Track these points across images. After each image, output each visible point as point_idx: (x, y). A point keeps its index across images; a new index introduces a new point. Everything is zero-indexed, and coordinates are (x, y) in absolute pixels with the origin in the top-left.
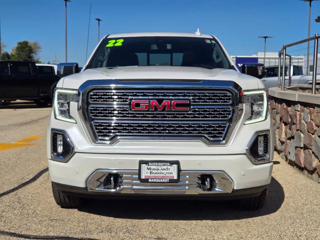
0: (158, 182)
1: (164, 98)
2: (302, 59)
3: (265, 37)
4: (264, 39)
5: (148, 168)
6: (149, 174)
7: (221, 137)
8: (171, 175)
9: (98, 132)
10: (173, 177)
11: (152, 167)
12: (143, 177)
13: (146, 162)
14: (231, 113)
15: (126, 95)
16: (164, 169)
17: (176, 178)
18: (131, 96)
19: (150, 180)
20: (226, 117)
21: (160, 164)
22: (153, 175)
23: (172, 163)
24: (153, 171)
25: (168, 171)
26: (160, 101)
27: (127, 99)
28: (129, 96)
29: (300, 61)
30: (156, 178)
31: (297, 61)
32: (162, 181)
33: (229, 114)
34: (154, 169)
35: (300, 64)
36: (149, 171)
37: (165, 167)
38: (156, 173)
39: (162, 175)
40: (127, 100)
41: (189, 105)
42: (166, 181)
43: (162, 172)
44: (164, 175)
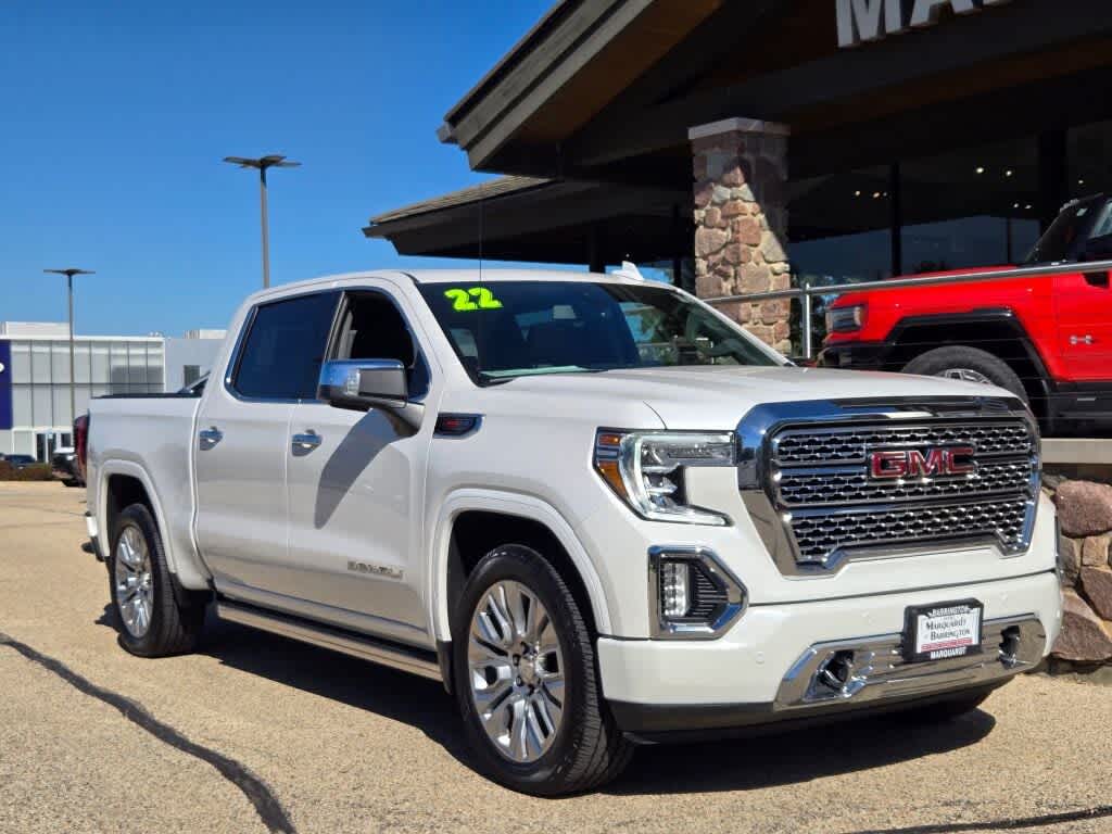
0: (948, 658)
2: (158, 345)
3: (70, 273)
4: (66, 277)
5: (928, 624)
6: (930, 641)
8: (968, 635)
9: (800, 544)
10: (971, 641)
11: (936, 621)
12: (920, 649)
13: (926, 610)
15: (855, 441)
16: (954, 624)
17: (975, 642)
18: (868, 441)
19: (933, 656)
21: (951, 610)
22: (937, 641)
23: (970, 605)
24: (939, 631)
25: (963, 627)
27: (860, 449)
28: (862, 441)
29: (151, 351)
30: (942, 647)
31: (142, 351)
32: (953, 654)
34: (939, 626)
35: (153, 363)
36: (930, 632)
37: (958, 617)
38: (941, 635)
39: (952, 638)
40: (860, 453)
42: (961, 651)
43: (953, 629)
44: (955, 638)
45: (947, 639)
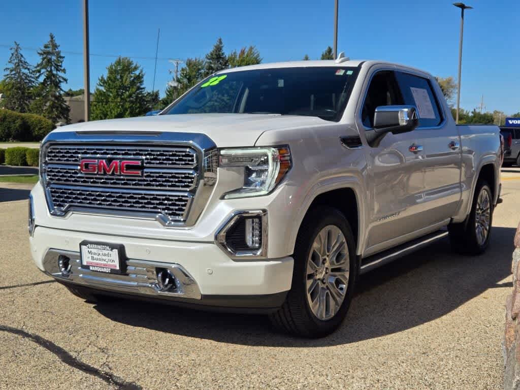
0: (100, 272)
1: (115, 156)
5: (88, 251)
6: (90, 260)
7: (182, 215)
8: (113, 263)
10: (116, 266)
11: (93, 251)
12: (85, 263)
13: (86, 243)
14: (195, 181)
16: (105, 255)
17: (118, 268)
19: (91, 268)
20: (188, 186)
21: (99, 247)
22: (95, 261)
23: (112, 246)
24: (95, 257)
25: (110, 258)
26: (110, 160)
30: (97, 265)
32: (103, 270)
33: (192, 182)
34: (95, 254)
36: (90, 255)
37: (106, 252)
38: (97, 259)
39: (103, 262)
41: (141, 168)
42: (108, 270)
43: (104, 258)
44: (105, 263)
45: (100, 262)
